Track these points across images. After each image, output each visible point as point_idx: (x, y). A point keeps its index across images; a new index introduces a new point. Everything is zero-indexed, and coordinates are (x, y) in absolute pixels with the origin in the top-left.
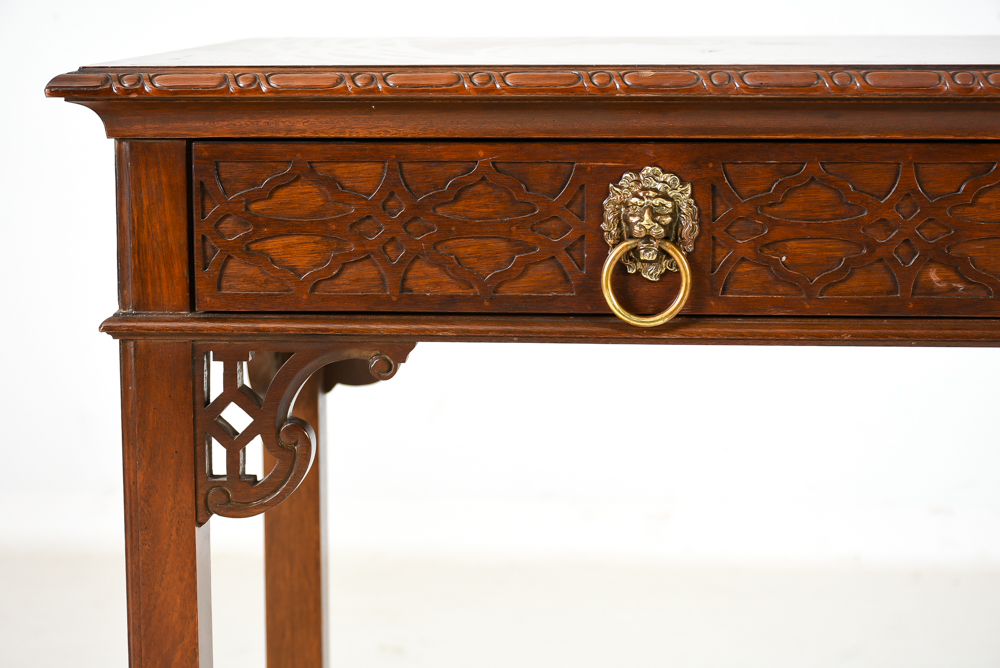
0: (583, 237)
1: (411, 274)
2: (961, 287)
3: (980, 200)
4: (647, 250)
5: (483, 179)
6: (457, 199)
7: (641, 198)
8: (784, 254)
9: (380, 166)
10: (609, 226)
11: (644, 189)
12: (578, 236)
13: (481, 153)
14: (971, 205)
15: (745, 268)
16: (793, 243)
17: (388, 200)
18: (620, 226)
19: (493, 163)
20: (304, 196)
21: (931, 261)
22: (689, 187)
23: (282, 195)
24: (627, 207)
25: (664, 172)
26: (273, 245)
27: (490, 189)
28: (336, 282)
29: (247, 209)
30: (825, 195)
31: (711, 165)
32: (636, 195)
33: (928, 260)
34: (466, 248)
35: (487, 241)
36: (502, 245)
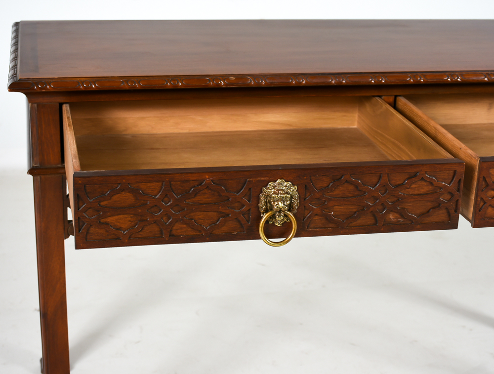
0: (250, 209)
1: (174, 228)
2: (401, 220)
3: (412, 186)
4: (279, 216)
5: (208, 187)
6: (195, 195)
7: (277, 194)
8: (333, 211)
9: (160, 183)
10: (262, 205)
11: (278, 190)
12: (248, 209)
13: (207, 177)
14: (408, 189)
15: (316, 218)
16: (337, 207)
17: (164, 198)
18: (267, 205)
19: (212, 180)
20: (126, 198)
21: (391, 211)
22: (296, 187)
23: (116, 197)
24: (270, 197)
25: (286, 181)
26: (111, 220)
27: (210, 191)
28: (140, 233)
29: (100, 205)
30: (351, 187)
31: (305, 178)
32: (274, 193)
33: (390, 211)
34: (199, 216)
35: (208, 213)
36: (214, 214)
